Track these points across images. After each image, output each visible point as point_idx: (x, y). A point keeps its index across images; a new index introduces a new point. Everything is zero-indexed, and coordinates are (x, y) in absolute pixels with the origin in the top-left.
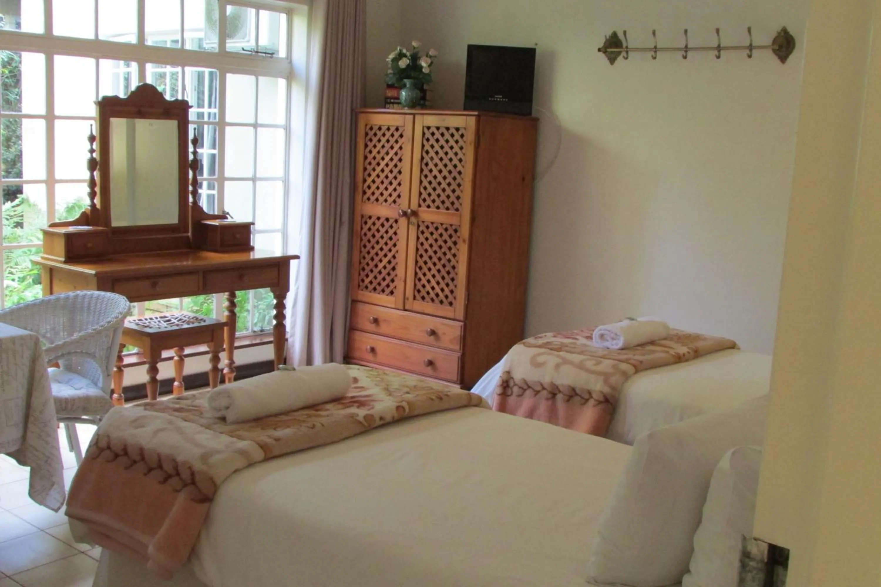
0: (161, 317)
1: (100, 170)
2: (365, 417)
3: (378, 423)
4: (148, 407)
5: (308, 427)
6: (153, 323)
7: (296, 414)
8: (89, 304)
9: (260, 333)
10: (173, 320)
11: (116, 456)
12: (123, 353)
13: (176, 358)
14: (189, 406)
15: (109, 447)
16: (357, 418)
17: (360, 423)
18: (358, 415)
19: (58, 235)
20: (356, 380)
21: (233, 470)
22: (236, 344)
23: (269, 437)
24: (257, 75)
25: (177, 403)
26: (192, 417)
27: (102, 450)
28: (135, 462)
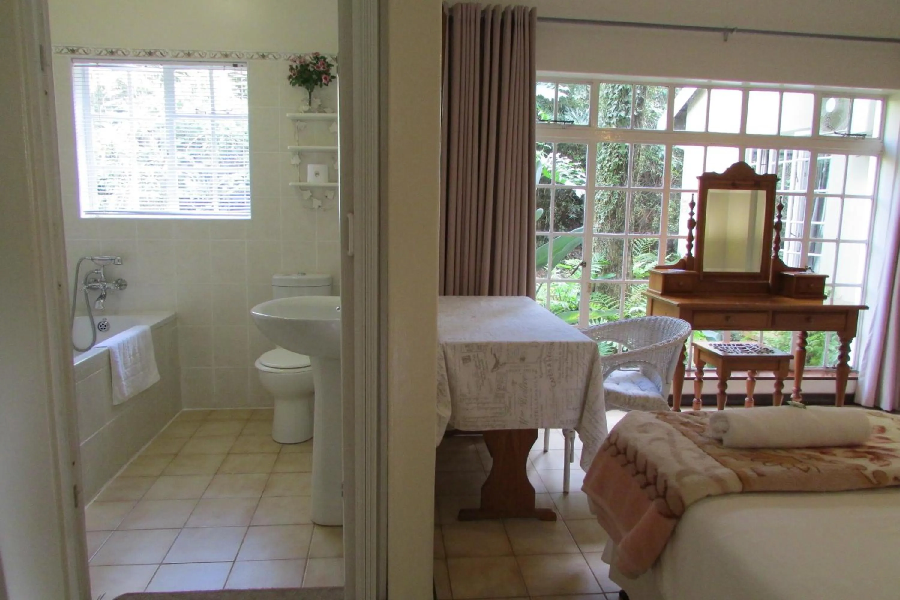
0: (738, 345)
1: (697, 229)
2: (875, 473)
3: (891, 482)
4: (660, 416)
5: (801, 469)
6: (730, 349)
7: (797, 451)
8: (664, 327)
9: (832, 369)
10: (748, 349)
11: (619, 453)
12: (704, 369)
13: (749, 379)
14: (697, 422)
15: (615, 444)
16: (863, 472)
17: (866, 477)
18: (865, 469)
19: (659, 274)
20: (883, 429)
21: (707, 493)
22: (805, 375)
23: (753, 470)
24: (847, 154)
25: (688, 418)
26: (692, 433)
27: (611, 445)
28: (629, 462)
